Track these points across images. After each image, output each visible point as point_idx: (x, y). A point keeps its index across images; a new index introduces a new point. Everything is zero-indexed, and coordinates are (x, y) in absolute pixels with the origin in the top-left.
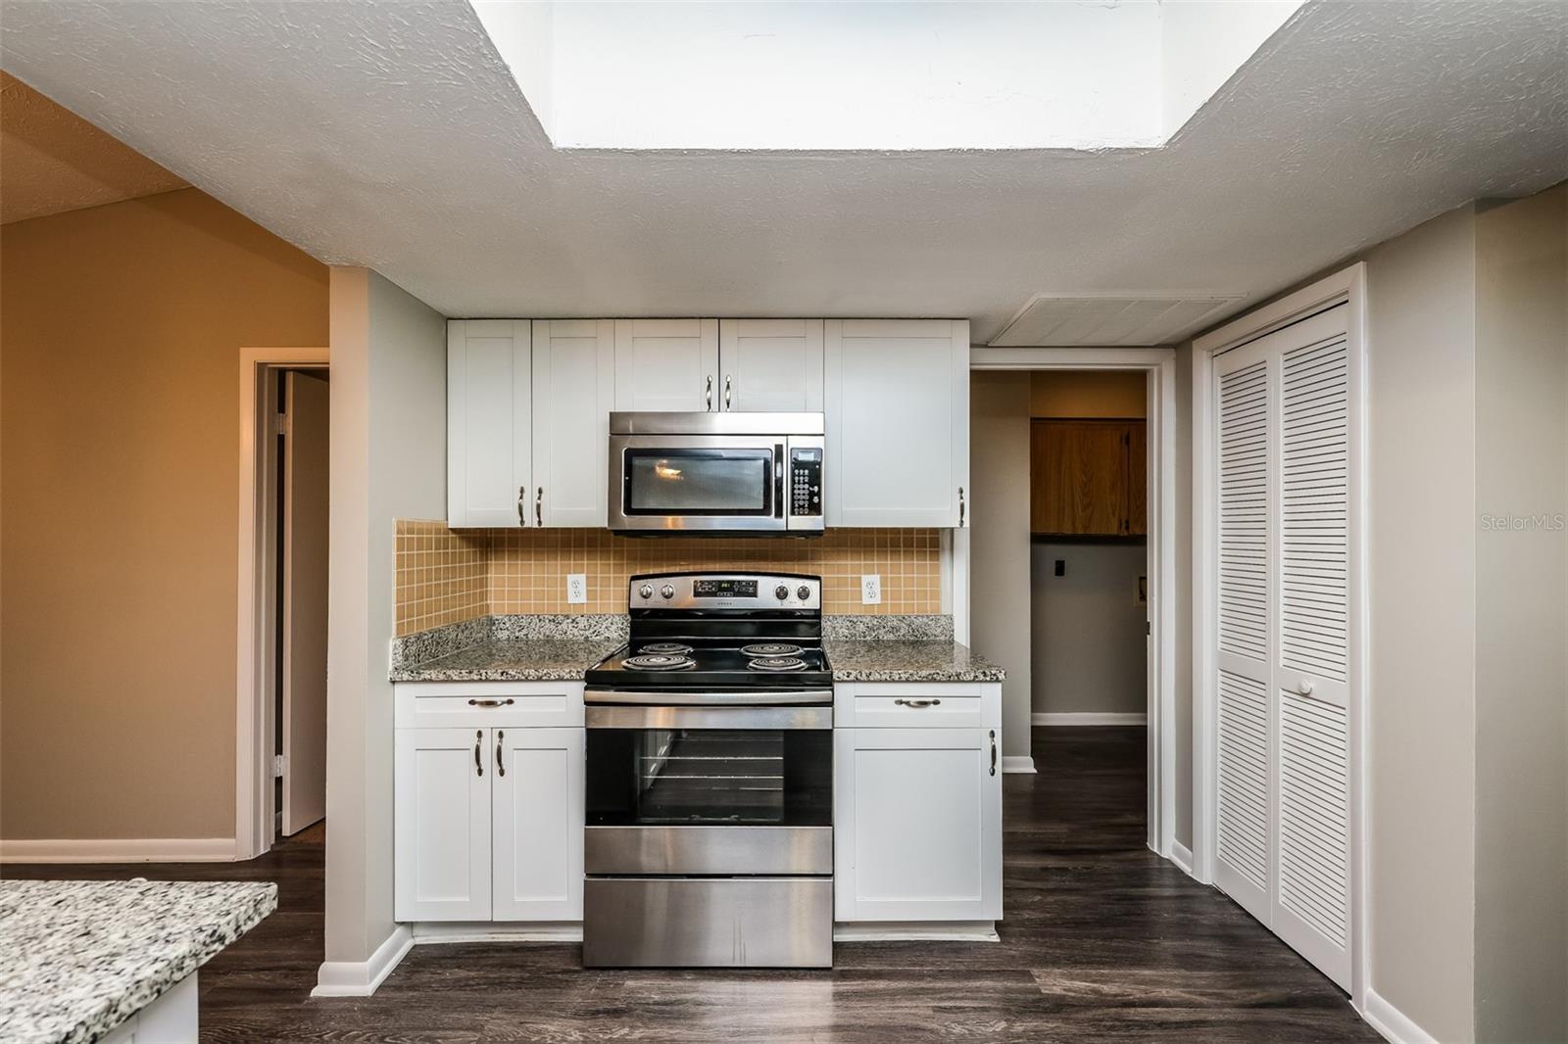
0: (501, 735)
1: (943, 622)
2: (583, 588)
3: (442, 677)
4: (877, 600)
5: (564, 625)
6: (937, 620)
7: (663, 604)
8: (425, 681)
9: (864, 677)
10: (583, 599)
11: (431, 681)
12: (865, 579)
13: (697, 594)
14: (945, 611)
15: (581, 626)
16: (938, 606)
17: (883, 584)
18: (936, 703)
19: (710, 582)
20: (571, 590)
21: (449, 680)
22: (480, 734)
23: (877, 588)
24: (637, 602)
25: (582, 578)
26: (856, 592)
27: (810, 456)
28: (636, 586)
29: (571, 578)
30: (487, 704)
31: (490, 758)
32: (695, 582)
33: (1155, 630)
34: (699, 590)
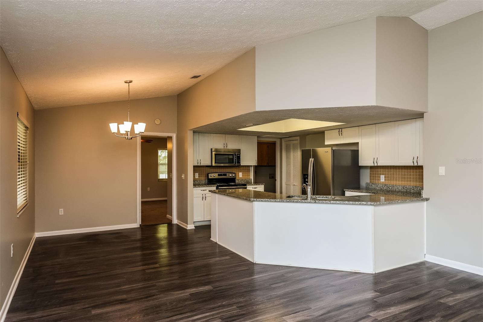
0: (205, 195)
1: (251, 180)
4: (242, 177)
5: (195, 182)
7: (214, 178)
9: (251, 185)
10: (198, 177)
11: (197, 187)
12: (240, 173)
14: (251, 178)
15: (198, 181)
17: (242, 174)
18: (257, 188)
20: (196, 176)
21: (199, 187)
22: (202, 195)
24: (210, 177)
25: (197, 174)
26: (239, 175)
27: (239, 155)
28: (209, 175)
29: (196, 174)
30: (203, 190)
31: (204, 198)
32: (218, 174)
33: (277, 180)
34: (219, 175)
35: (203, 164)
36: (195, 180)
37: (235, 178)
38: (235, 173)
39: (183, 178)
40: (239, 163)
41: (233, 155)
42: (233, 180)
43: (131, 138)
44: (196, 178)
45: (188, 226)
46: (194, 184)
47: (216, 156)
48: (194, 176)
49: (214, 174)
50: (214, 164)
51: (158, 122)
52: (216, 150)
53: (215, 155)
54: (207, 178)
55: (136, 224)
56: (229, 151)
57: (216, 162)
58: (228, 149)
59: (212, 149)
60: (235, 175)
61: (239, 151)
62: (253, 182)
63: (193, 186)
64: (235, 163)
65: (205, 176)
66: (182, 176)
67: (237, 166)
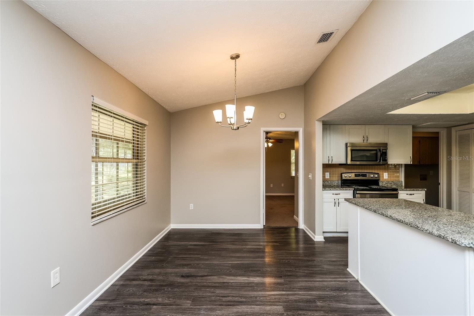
0: (338, 200)
2: (328, 175)
3: (329, 189)
4: (387, 178)
5: (326, 183)
6: (399, 182)
7: (349, 178)
8: (326, 190)
9: (402, 190)
10: (328, 178)
11: (327, 190)
12: (384, 174)
13: (355, 176)
14: (400, 180)
15: (329, 183)
16: (399, 179)
17: (388, 175)
18: (414, 194)
19: (358, 174)
20: (326, 176)
21: (330, 190)
22: (335, 199)
23: (387, 175)
24: (344, 178)
25: (328, 173)
26: (383, 176)
27: (385, 151)
28: (343, 175)
29: (326, 173)
30: (336, 194)
31: (337, 204)
32: (355, 174)
33: (441, 184)
34: (356, 176)
35: (336, 161)
36: (324, 180)
37: (379, 180)
38: (378, 173)
39: (310, 179)
40: (386, 160)
41: (376, 150)
42: (376, 182)
43: (238, 128)
44: (326, 178)
45: (316, 237)
46: (323, 185)
47: (353, 152)
48: (324, 176)
49: (349, 174)
50: (349, 162)
51: (282, 116)
52: (353, 145)
53: (352, 150)
54: (340, 178)
55: (260, 225)
56: (372, 145)
57: (353, 160)
58: (369, 143)
59: (346, 144)
60: (379, 176)
61: (386, 145)
62: (403, 185)
63: (323, 188)
64: (380, 161)
65: (338, 177)
66: (310, 176)
67: (382, 165)
